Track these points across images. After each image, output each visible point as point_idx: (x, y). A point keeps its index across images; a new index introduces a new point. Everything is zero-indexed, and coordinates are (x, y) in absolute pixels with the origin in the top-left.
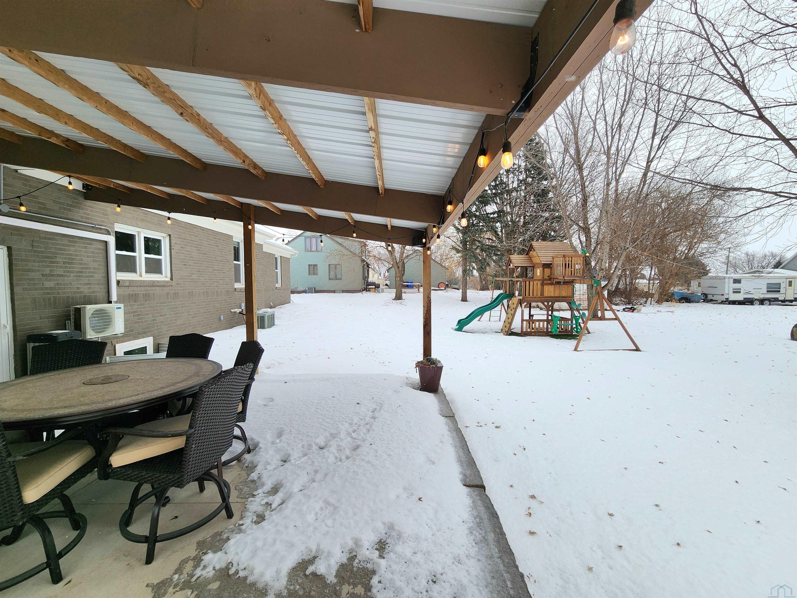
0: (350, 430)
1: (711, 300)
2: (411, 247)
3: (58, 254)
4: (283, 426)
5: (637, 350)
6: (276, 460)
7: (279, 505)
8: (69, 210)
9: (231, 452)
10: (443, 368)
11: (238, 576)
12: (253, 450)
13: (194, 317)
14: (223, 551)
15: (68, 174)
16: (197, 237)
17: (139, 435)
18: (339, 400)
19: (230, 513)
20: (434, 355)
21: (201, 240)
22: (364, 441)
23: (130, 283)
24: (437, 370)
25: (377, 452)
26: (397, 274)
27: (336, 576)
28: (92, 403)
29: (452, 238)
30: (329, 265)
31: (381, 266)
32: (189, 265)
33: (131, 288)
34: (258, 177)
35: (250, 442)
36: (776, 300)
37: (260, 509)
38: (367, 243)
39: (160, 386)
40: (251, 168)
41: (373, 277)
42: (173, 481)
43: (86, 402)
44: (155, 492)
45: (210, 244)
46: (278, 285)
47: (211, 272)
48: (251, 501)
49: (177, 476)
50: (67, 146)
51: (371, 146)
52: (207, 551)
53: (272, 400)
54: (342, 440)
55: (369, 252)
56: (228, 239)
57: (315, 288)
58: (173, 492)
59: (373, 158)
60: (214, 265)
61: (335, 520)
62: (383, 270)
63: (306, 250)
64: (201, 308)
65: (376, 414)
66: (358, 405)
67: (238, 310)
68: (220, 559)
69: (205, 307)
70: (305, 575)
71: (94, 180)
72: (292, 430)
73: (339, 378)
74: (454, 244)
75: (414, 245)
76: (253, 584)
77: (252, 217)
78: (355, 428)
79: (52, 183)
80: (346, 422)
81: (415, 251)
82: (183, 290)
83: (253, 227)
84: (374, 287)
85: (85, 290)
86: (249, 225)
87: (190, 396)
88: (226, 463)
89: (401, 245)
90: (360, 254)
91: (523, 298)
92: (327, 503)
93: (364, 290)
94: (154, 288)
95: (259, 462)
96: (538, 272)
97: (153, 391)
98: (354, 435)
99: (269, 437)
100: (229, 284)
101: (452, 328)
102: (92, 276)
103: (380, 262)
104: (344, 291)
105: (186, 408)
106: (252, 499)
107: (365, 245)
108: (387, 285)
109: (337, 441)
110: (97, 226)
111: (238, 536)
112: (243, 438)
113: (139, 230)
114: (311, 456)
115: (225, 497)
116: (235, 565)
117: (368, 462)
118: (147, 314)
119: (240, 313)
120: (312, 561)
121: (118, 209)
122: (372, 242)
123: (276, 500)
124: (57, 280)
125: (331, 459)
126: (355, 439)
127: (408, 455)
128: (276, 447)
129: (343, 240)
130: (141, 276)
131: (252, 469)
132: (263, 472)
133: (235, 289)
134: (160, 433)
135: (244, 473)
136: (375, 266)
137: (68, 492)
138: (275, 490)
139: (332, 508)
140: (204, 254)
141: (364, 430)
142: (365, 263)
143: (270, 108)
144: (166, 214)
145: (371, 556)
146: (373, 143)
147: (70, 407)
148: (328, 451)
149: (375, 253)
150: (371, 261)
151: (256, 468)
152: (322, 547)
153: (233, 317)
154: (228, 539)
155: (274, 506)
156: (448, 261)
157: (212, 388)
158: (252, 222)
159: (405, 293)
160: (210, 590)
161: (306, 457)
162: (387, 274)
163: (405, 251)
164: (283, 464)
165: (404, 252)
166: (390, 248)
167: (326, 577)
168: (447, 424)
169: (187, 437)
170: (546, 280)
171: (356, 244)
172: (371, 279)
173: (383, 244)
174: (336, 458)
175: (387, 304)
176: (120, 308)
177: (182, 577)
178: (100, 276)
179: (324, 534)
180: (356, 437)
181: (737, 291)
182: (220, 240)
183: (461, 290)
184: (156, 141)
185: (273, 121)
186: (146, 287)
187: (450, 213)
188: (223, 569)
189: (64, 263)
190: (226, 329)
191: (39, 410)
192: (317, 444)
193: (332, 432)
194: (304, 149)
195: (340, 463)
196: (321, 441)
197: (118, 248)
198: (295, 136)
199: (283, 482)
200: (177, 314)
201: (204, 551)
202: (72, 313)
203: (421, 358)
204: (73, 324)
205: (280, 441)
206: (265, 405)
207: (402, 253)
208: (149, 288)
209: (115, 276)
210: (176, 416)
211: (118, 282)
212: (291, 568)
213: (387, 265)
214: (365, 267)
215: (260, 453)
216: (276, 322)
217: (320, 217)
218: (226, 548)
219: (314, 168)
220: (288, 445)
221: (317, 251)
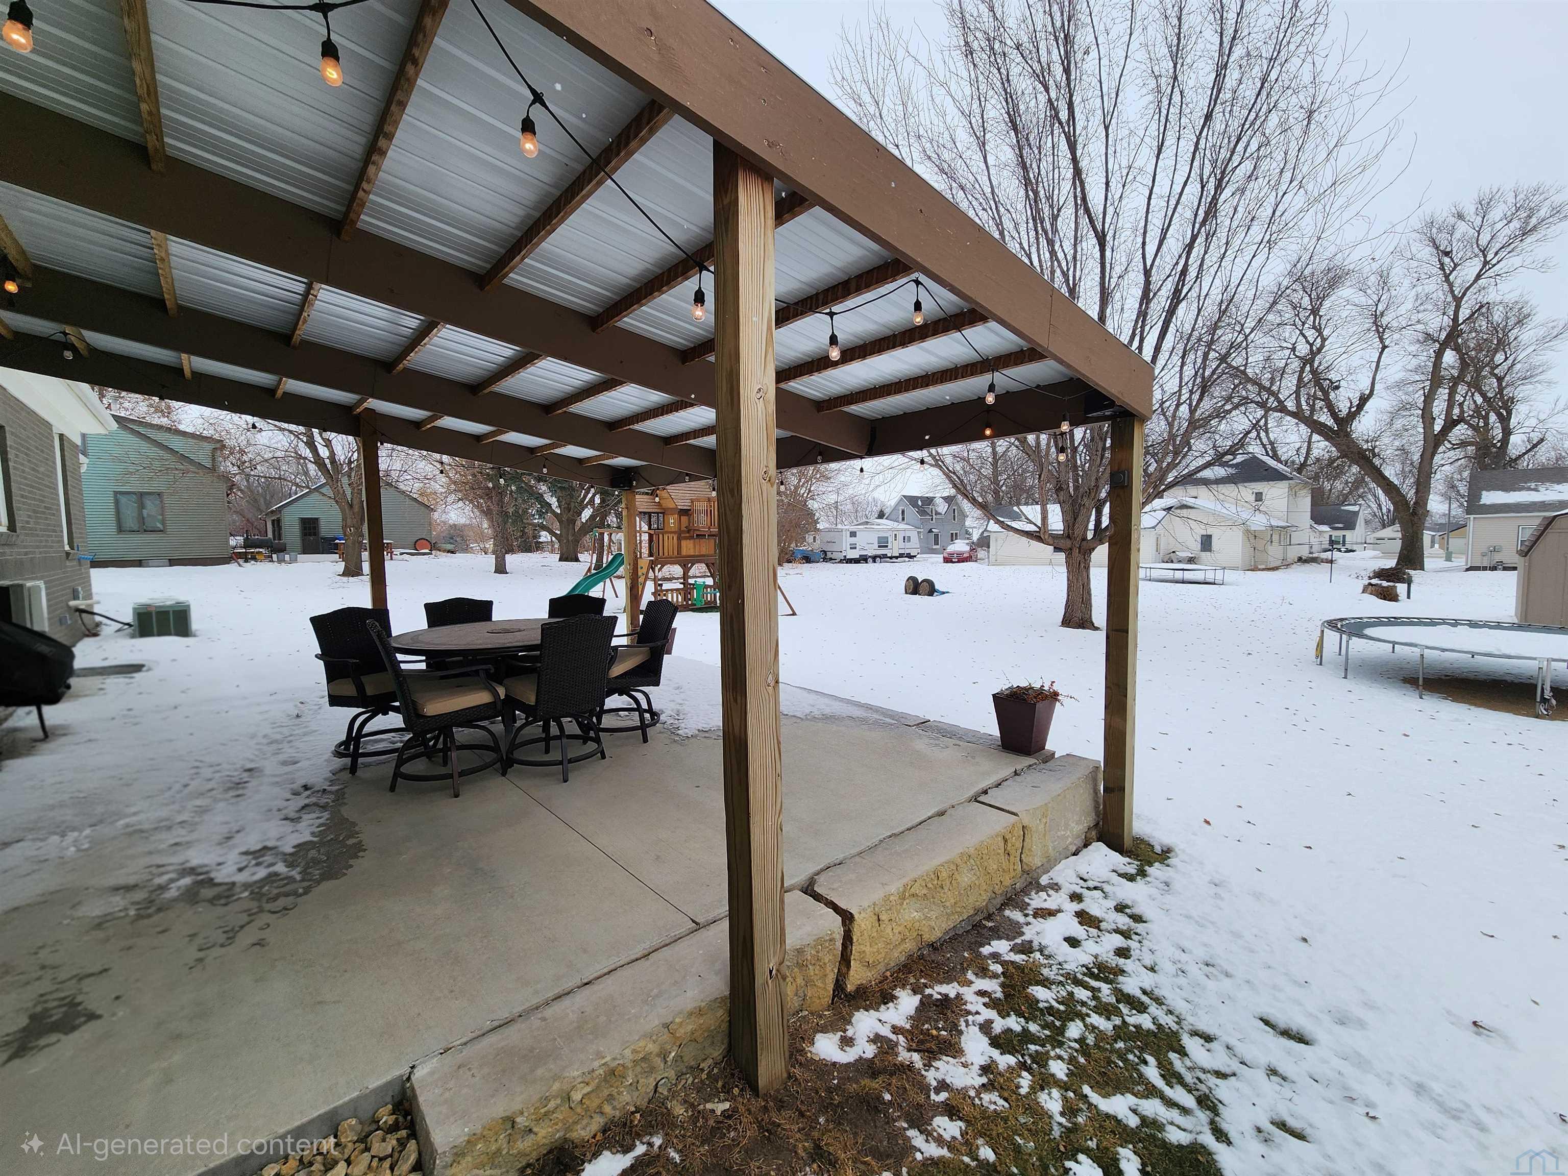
1: (831, 559)
5: (794, 614)
26: (349, 521)
30: (118, 494)
32: (26, 497)
36: (885, 556)
47: (44, 513)
60: (44, 496)
82: (26, 553)
91: (657, 559)
96: (672, 521)
104: (173, 562)
133: (66, 554)
170: (684, 532)
181: (853, 547)
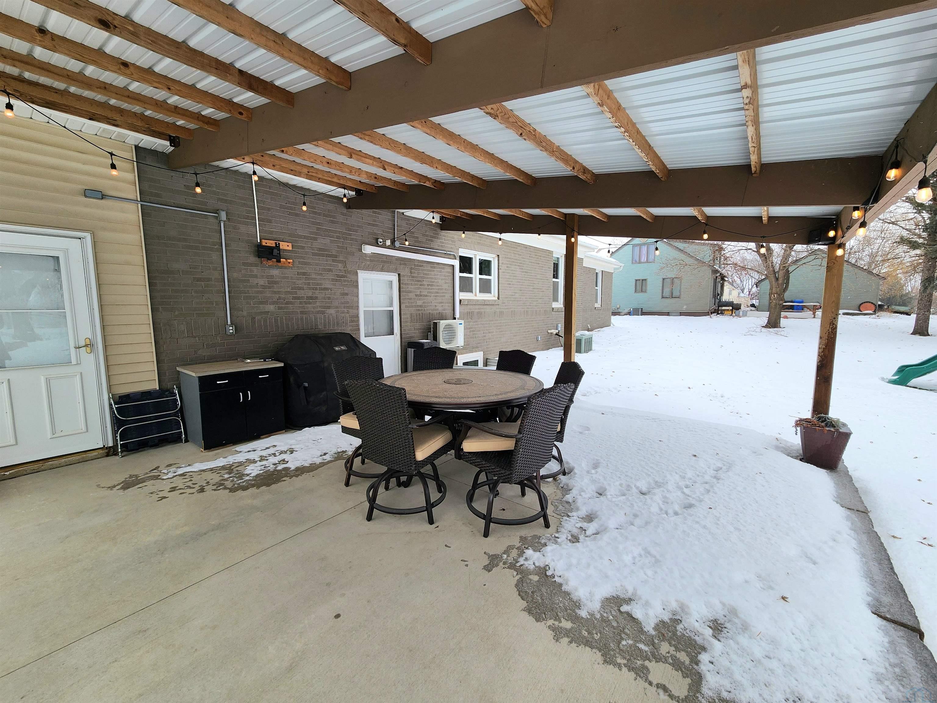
0: (682, 484)
2: (805, 246)
3: (424, 278)
4: (599, 458)
6: (591, 490)
7: (593, 534)
8: (432, 241)
9: (548, 469)
10: (852, 436)
11: (554, 580)
12: (568, 473)
13: (515, 336)
14: (541, 553)
15: (432, 210)
16: (521, 255)
17: (482, 430)
18: (668, 445)
19: (547, 523)
20: (833, 413)
21: (523, 258)
22: (701, 501)
23: (468, 301)
24: (837, 437)
25: (718, 520)
26: (774, 289)
27: (655, 629)
28: (452, 398)
29: (902, 224)
30: (664, 279)
31: (745, 278)
32: (513, 284)
33: (469, 307)
34: (586, 182)
35: (566, 466)
37: (575, 531)
38: (724, 246)
39: (495, 393)
40: (580, 174)
41: (730, 294)
42: (504, 476)
43: (448, 396)
44: (489, 482)
45: (531, 262)
46: (598, 305)
47: (531, 291)
48: (566, 520)
49: (508, 473)
50: (435, 186)
51: (742, 109)
52: (528, 547)
53: (588, 429)
54: (668, 491)
55: (726, 259)
56: (549, 255)
57: (642, 309)
58: (502, 487)
59: (744, 125)
60: (534, 284)
61: (656, 572)
62: (749, 283)
63: (634, 262)
64: (521, 327)
65: (721, 474)
66: (694, 458)
67: (555, 332)
68: (538, 559)
69: (525, 327)
70: (619, 610)
71: (448, 212)
72: (609, 465)
73: (669, 421)
74: (905, 233)
75: (809, 241)
76: (567, 594)
77: (576, 229)
78: (688, 483)
79: (422, 220)
80: (676, 473)
81: (814, 252)
82: (508, 308)
83: (576, 240)
84: (731, 308)
85: (440, 309)
86: (573, 237)
87: (517, 406)
88: (544, 477)
89: (785, 245)
90: (712, 262)
92: (648, 553)
93: (714, 313)
94: (485, 307)
95: (574, 486)
97: (490, 396)
98: (686, 490)
99: (584, 465)
100: (548, 303)
101: (883, 379)
102: (444, 296)
103: (744, 273)
104: (682, 314)
105: (513, 417)
106: (568, 519)
107: (721, 249)
108: (753, 305)
109: (663, 491)
110: (448, 253)
111: (555, 546)
112: (560, 460)
113: (476, 252)
114: (630, 498)
115: (543, 507)
116: (552, 569)
117: (705, 527)
118: (479, 331)
119: (556, 334)
120: (629, 601)
121: (463, 235)
122: (733, 243)
123: (591, 528)
124: (424, 299)
125: (655, 509)
126: (688, 496)
127: (769, 539)
128: (592, 477)
129: (686, 245)
130: (476, 295)
131: (567, 491)
132: (577, 497)
133: (553, 309)
134: (497, 432)
135: (559, 493)
136: (735, 278)
137: (436, 462)
138: (590, 518)
139: (653, 560)
140: (526, 272)
141: (702, 489)
142: (718, 275)
143: (608, 101)
144: (497, 235)
145: (701, 630)
146: (746, 104)
147: (439, 397)
148: (652, 499)
149: (737, 258)
150: (728, 271)
151: (571, 491)
152: (639, 592)
153: (549, 339)
154: (545, 545)
155: (588, 533)
156: (887, 265)
157: (538, 401)
158: (575, 233)
159: (786, 317)
160: (531, 580)
161: (624, 497)
162: (754, 289)
163: (793, 253)
164: (598, 496)
165: (789, 255)
166: (763, 251)
167: (643, 624)
168: (848, 518)
169: (516, 441)
171: (706, 248)
172: (725, 297)
173: (752, 245)
174: (661, 509)
175: (752, 333)
176: (461, 324)
177: (509, 558)
178: (449, 295)
179: (642, 582)
180: (690, 494)
182: (541, 256)
183: (914, 316)
184: (497, 167)
185: (610, 115)
186: (479, 306)
187: (893, 183)
188: (542, 568)
189: (428, 285)
190: (543, 350)
191: (423, 396)
192: (637, 488)
193: (657, 479)
194: (643, 137)
195: (665, 515)
196: (643, 485)
197: (461, 271)
198: (634, 125)
199: (598, 513)
200: (501, 332)
201: (526, 546)
202: (432, 326)
203: (807, 413)
204: (432, 336)
205: (597, 472)
206: (581, 433)
207: (786, 257)
208: (482, 307)
209: (459, 295)
210: (506, 421)
211: (460, 301)
212: (604, 597)
213: (756, 276)
214: (718, 280)
215: (576, 479)
216: (594, 346)
217: (657, 218)
218: (544, 551)
219: (656, 157)
220: (605, 478)
221: (647, 262)
